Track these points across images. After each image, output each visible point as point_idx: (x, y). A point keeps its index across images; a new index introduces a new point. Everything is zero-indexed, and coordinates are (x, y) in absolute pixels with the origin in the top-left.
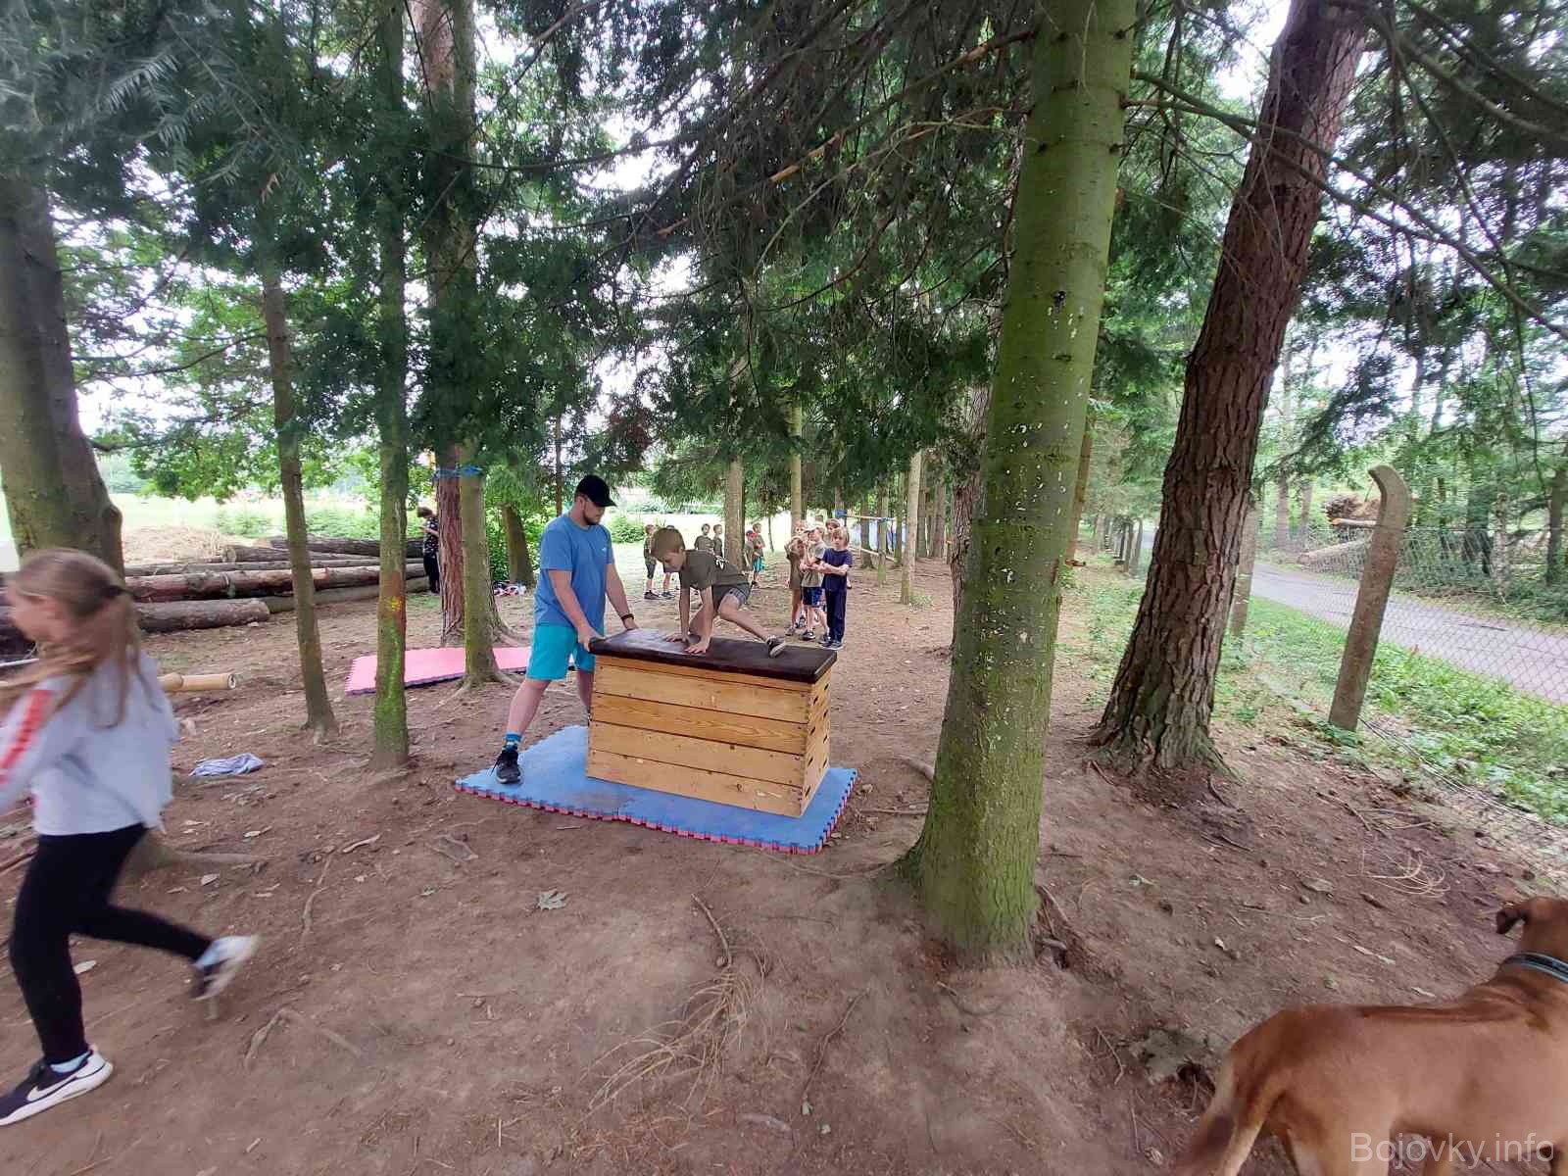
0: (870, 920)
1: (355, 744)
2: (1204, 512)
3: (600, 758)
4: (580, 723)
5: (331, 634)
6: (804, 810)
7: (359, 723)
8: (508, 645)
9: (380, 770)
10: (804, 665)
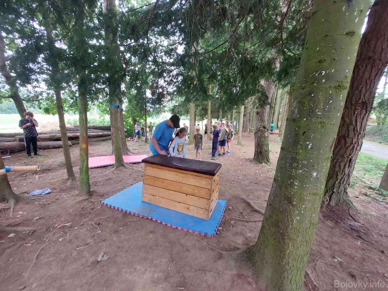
0: (235, 276)
2: (354, 119)
3: (145, 195)
6: (210, 217)
8: (130, 155)
9: (81, 196)
10: (211, 169)
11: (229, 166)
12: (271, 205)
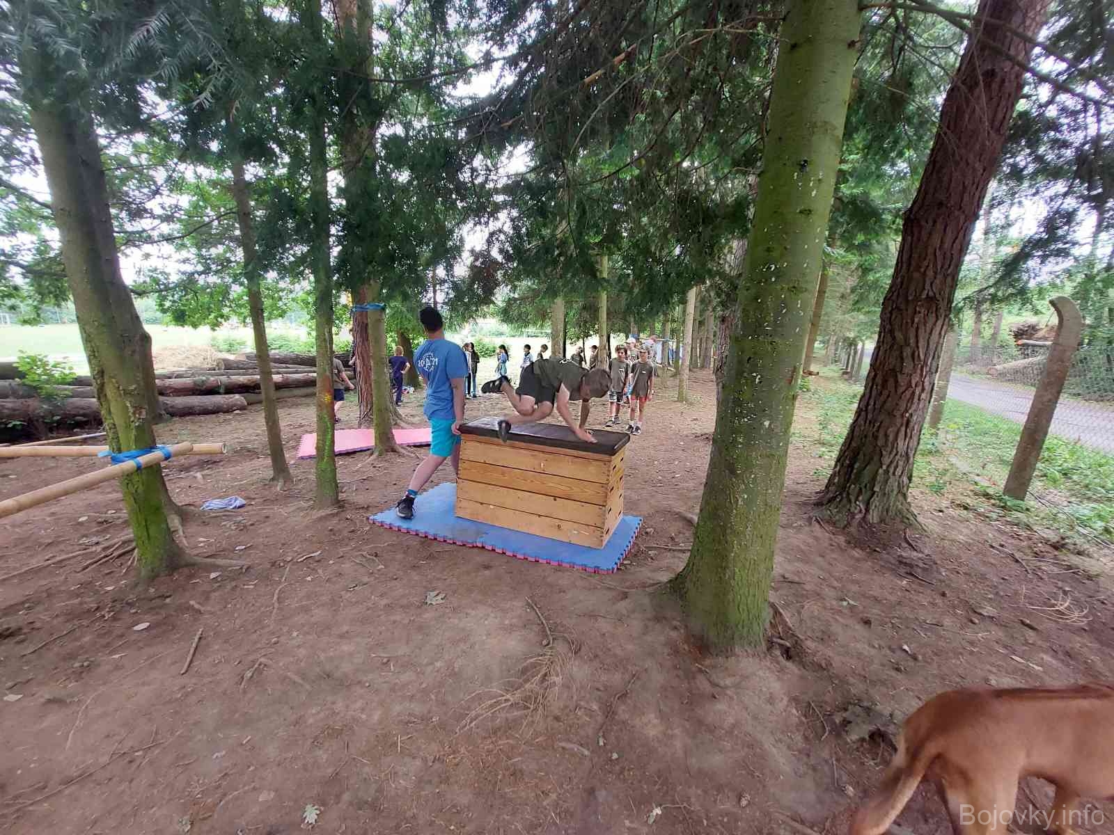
0: (649, 620)
1: (304, 491)
2: (912, 332)
3: (464, 504)
4: (451, 481)
5: (288, 418)
6: (604, 543)
7: (307, 477)
9: (320, 509)
10: (606, 443)
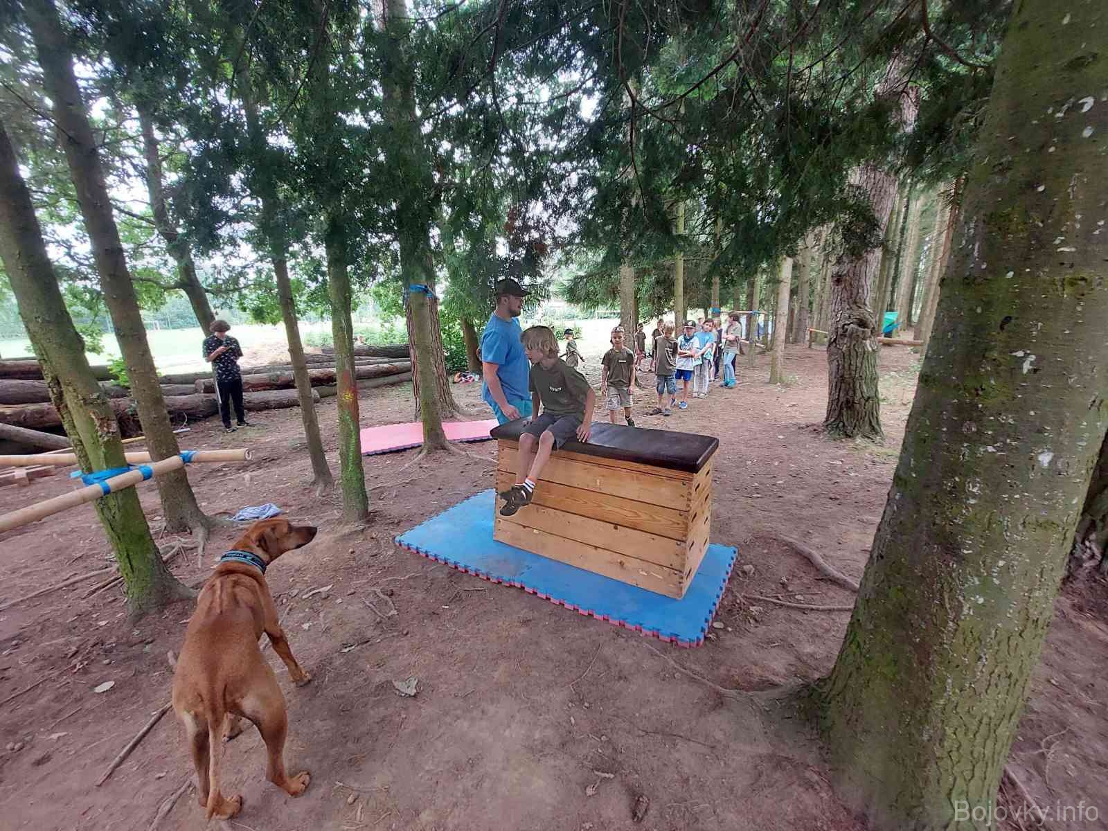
3: (503, 525)
6: (684, 591)
8: (459, 421)
10: (686, 453)
11: (743, 448)
12: (882, 557)
